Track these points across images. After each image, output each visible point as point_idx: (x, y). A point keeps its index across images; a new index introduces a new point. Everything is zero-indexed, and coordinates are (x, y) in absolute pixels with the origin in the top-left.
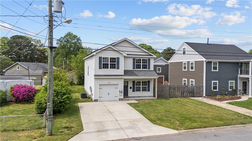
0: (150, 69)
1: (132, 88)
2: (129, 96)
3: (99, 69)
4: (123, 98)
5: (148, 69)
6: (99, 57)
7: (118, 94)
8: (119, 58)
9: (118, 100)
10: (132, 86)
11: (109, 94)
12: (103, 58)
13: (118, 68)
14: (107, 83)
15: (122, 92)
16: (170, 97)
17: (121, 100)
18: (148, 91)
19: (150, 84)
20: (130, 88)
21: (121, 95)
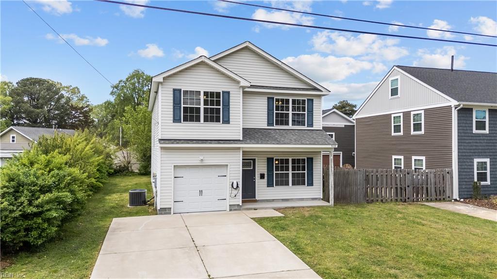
0: (312, 127)
1: (266, 176)
2: (257, 198)
3: (174, 122)
4: (241, 204)
5: (307, 127)
6: (174, 90)
7: (227, 191)
8: (228, 93)
9: (228, 210)
10: (266, 171)
11: (201, 192)
12: (186, 92)
13: (227, 121)
14: (198, 163)
15: (237, 187)
16: (367, 200)
17: (236, 210)
18: (307, 186)
19: (314, 165)
20: (259, 178)
21: (235, 196)
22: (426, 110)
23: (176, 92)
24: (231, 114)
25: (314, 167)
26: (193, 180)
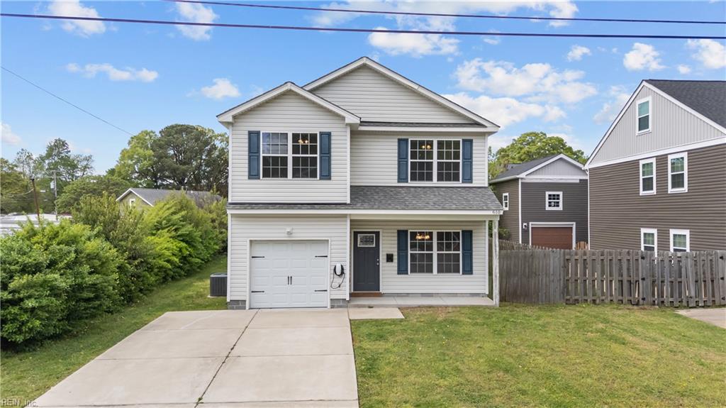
0: (471, 182)
1: (395, 257)
2: (382, 290)
3: (249, 178)
4: (348, 299)
5: (463, 182)
6: (250, 133)
7: (326, 279)
8: (329, 134)
9: (329, 307)
10: (396, 250)
11: (290, 279)
12: (267, 135)
13: (327, 176)
14: (284, 237)
15: (343, 272)
16: (567, 300)
17: (341, 307)
18: (463, 274)
19: (474, 242)
20: (385, 260)
21: (339, 286)
22: (690, 152)
23: (253, 137)
24: (332, 166)
25: (474, 246)
26: (277, 262)
